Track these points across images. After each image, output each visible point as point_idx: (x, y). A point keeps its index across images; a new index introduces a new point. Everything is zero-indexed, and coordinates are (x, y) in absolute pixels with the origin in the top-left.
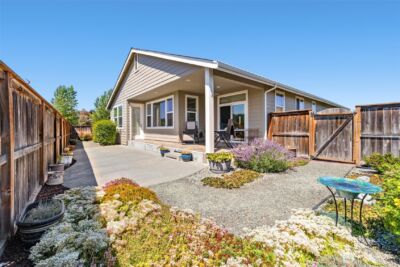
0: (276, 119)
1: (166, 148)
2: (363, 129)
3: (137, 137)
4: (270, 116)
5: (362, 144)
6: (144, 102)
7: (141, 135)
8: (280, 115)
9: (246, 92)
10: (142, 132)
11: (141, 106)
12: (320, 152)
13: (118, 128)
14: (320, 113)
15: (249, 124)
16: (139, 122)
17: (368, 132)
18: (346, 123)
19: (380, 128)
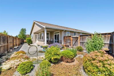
0: (65, 38)
1: (39, 45)
2: (80, 40)
3: (36, 42)
4: (64, 37)
5: (80, 44)
6: (38, 33)
7: (37, 42)
8: (66, 37)
9: (59, 31)
10: (37, 41)
11: (37, 34)
12: (73, 46)
13: (32, 40)
14: (73, 37)
15: (60, 39)
16: (37, 38)
17: (81, 41)
18: (77, 39)
19: (83, 40)
